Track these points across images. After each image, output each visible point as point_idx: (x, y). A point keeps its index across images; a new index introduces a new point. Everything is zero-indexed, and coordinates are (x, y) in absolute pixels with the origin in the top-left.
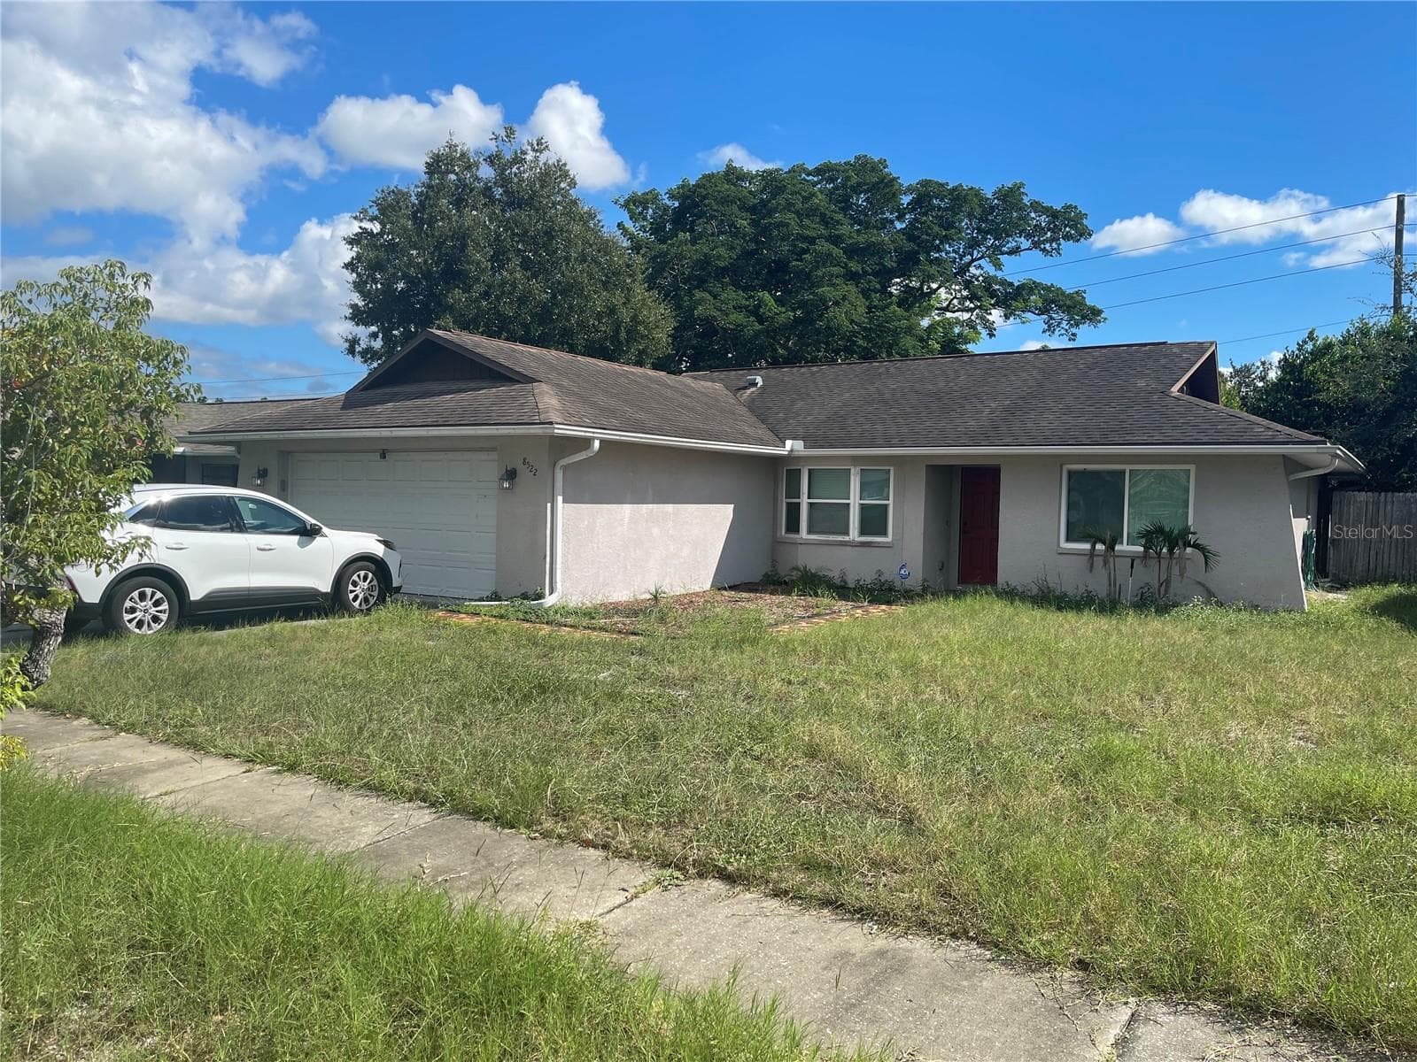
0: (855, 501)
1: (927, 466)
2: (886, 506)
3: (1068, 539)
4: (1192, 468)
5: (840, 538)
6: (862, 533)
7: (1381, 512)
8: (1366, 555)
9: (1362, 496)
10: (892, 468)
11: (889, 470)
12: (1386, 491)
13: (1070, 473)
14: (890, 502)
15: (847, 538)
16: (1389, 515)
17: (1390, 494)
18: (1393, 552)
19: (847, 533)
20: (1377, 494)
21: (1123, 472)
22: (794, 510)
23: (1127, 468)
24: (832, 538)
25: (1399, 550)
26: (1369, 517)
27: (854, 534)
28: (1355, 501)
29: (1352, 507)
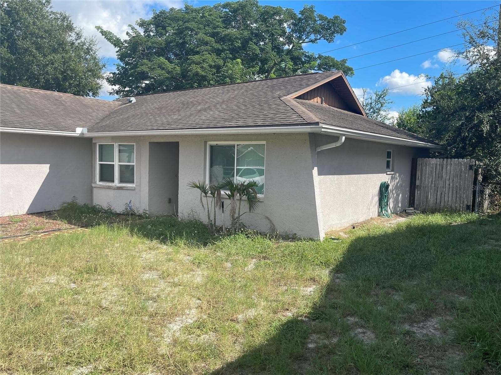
0: (116, 164)
1: (150, 143)
2: (133, 166)
5: (110, 184)
6: (120, 181)
7: (444, 170)
8: (435, 195)
9: (433, 161)
10: (135, 144)
11: (133, 145)
12: (447, 158)
14: (135, 164)
15: (114, 185)
16: (448, 172)
17: (449, 160)
18: (450, 193)
19: (114, 182)
20: (442, 160)
23: (236, 143)
25: (454, 192)
26: (437, 172)
27: (116, 183)
28: (430, 164)
29: (428, 167)
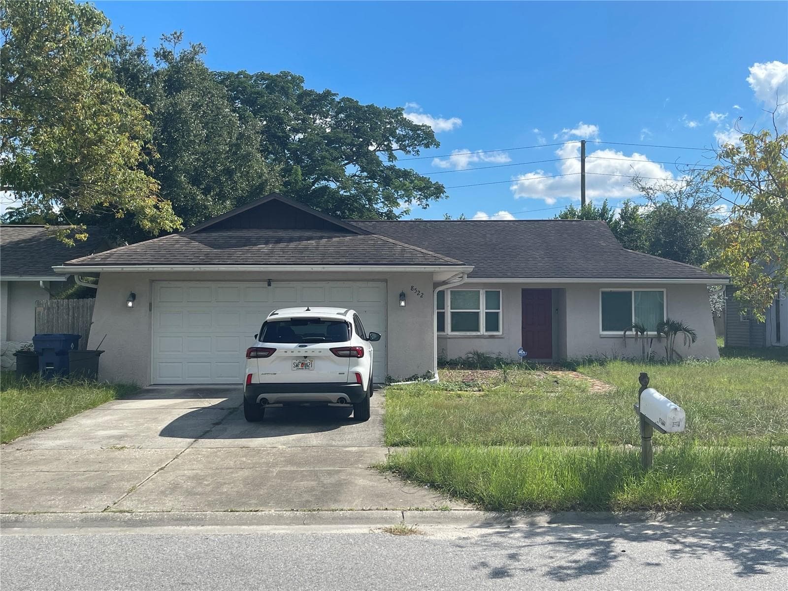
0: (482, 311)
1: (522, 289)
2: (498, 313)
3: (604, 330)
4: (664, 290)
5: (474, 333)
6: (487, 330)
10: (501, 290)
11: (499, 291)
13: (603, 293)
14: (501, 311)
15: (479, 333)
19: (478, 330)
21: (631, 292)
22: (441, 317)
23: (633, 290)
24: (468, 333)
27: (484, 330)
